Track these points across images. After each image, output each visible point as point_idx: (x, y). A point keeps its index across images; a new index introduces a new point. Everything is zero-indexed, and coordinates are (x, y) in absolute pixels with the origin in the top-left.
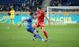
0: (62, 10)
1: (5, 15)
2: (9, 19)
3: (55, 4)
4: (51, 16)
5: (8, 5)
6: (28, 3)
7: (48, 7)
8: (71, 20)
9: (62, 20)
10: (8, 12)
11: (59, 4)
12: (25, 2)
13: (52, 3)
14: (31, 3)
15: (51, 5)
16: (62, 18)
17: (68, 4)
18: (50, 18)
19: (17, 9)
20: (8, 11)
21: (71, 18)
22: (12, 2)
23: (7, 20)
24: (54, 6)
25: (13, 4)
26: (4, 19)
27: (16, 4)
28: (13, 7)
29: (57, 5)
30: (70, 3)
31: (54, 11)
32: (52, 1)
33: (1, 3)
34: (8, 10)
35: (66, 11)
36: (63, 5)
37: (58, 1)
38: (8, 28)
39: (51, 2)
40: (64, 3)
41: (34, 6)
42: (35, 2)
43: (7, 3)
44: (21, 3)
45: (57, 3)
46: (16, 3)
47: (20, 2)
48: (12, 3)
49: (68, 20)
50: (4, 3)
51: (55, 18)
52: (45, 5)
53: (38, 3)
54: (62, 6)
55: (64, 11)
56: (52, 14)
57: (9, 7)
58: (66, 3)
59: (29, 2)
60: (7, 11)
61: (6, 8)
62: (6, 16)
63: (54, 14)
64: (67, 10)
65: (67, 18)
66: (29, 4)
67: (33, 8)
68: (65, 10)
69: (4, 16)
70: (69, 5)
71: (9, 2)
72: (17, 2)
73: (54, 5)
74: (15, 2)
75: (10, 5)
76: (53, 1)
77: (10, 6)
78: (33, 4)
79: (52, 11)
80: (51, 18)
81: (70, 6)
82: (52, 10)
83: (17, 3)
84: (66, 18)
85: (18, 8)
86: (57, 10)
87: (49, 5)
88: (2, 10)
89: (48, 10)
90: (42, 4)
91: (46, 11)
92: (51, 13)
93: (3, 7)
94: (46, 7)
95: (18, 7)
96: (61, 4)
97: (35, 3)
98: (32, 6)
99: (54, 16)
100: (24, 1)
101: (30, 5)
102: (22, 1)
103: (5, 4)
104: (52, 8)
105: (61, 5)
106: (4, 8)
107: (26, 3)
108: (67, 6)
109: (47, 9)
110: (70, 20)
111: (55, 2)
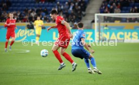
0: (121, 20)
1: (23, 28)
2: (28, 35)
3: (109, 8)
4: (101, 29)
5: (26, 11)
6: (62, 7)
7: (96, 15)
8: (137, 37)
9: (121, 36)
10: (27, 24)
11: (115, 10)
12: (57, 6)
13: (104, 7)
14: (66, 7)
15: (102, 12)
16: (122, 33)
17: (131, 10)
18: (101, 34)
19: (43, 19)
20: (27, 22)
21: (136, 33)
22: (34, 6)
23: (25, 37)
24: (107, 13)
25: (35, 10)
26: (21, 35)
27: (40, 9)
28: (35, 14)
29: (112, 11)
30: (136, 8)
31: (107, 22)
32: (103, 4)
33: (16, 8)
34: (28, 19)
35: (128, 21)
36: (124, 11)
37: (114, 4)
38: (28, 51)
39: (102, 6)
40: (125, 8)
41: (72, 12)
42: (73, 5)
43: (25, 8)
44: (49, 8)
45: (112, 7)
46: (41, 7)
47: (48, 6)
48: (34, 8)
49: (131, 37)
50: (21, 8)
51: (108, 33)
52: (91, 12)
53: (79, 7)
54: (121, 13)
55: (126, 21)
56: (104, 27)
57: (30, 14)
58: (129, 8)
59: (64, 6)
60: (25, 22)
61: (23, 16)
62: (23, 31)
63: (106, 26)
64: (131, 20)
65: (129, 33)
66: (64, 9)
67: (70, 17)
68: (126, 19)
69: (20, 30)
70: (133, 11)
71: (29, 6)
72: (43, 6)
73: (106, 10)
74: (39, 6)
75: (30, 10)
76: (106, 4)
77: (31, 12)
78: (71, 9)
79: (104, 22)
80: (103, 33)
81: (135, 12)
82: (103, 20)
83: (43, 8)
84: (127, 34)
85: (45, 16)
86: (112, 19)
87: (99, 11)
88: (17, 19)
89: (96, 19)
90: (87, 9)
91: (93, 21)
92: (102, 24)
93: (19, 14)
94: (93, 15)
95: (44, 14)
96: (119, 9)
97: (74, 8)
98: (69, 12)
99: (106, 30)
100: (56, 4)
101: (66, 11)
102: (51, 4)
103: (22, 10)
104: (104, 17)
105: (120, 11)
106: (20, 16)
107: (58, 8)
108: (130, 12)
109: (94, 18)
110: (135, 38)
111: (109, 5)
